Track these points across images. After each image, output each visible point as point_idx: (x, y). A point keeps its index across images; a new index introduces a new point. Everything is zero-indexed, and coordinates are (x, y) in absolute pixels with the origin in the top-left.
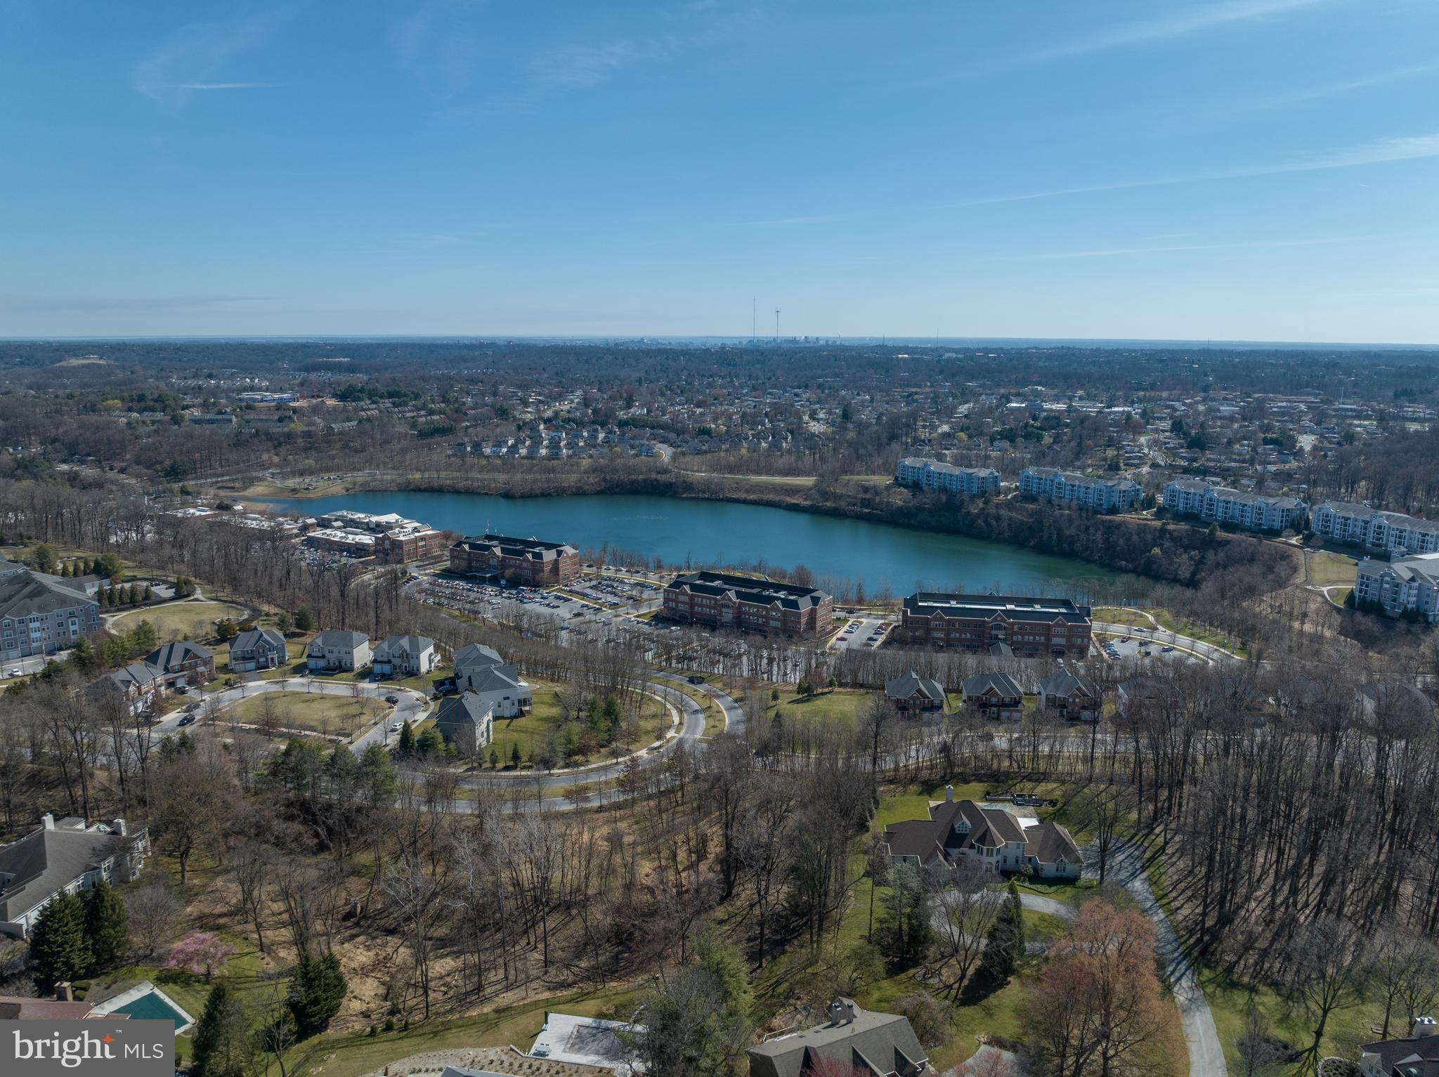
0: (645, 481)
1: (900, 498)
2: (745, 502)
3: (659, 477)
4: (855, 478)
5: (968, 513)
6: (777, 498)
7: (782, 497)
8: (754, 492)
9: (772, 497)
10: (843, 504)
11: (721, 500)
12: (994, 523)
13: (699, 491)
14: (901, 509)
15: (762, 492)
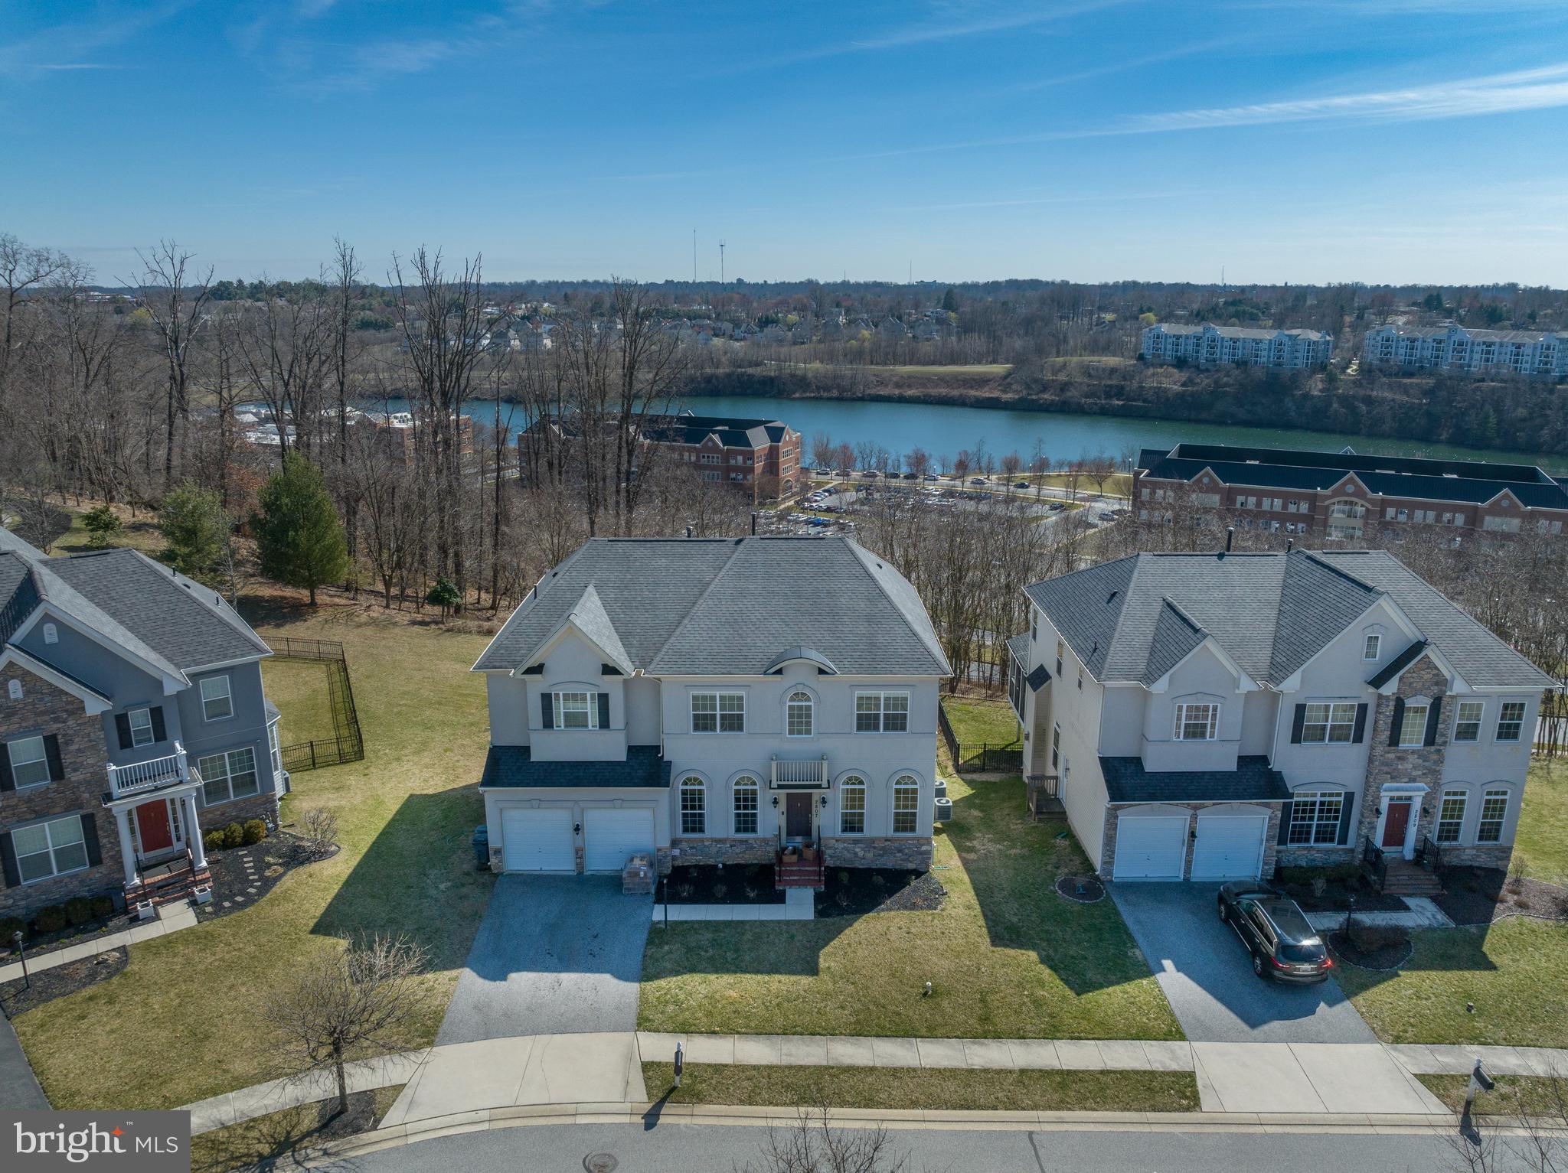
0: (729, 376)
1: (1172, 381)
2: (902, 400)
3: (750, 371)
4: (1075, 359)
5: (1306, 396)
6: (955, 393)
7: (963, 391)
8: (910, 386)
9: (943, 391)
10: (1072, 394)
11: (862, 399)
12: (1363, 408)
13: (818, 388)
14: (1181, 396)
15: (924, 385)
